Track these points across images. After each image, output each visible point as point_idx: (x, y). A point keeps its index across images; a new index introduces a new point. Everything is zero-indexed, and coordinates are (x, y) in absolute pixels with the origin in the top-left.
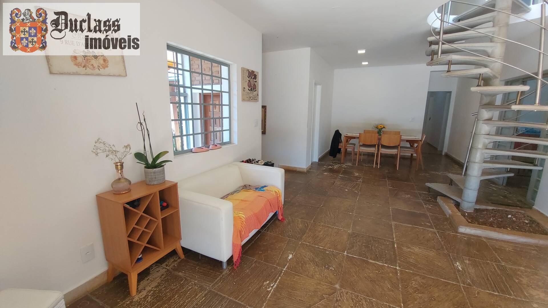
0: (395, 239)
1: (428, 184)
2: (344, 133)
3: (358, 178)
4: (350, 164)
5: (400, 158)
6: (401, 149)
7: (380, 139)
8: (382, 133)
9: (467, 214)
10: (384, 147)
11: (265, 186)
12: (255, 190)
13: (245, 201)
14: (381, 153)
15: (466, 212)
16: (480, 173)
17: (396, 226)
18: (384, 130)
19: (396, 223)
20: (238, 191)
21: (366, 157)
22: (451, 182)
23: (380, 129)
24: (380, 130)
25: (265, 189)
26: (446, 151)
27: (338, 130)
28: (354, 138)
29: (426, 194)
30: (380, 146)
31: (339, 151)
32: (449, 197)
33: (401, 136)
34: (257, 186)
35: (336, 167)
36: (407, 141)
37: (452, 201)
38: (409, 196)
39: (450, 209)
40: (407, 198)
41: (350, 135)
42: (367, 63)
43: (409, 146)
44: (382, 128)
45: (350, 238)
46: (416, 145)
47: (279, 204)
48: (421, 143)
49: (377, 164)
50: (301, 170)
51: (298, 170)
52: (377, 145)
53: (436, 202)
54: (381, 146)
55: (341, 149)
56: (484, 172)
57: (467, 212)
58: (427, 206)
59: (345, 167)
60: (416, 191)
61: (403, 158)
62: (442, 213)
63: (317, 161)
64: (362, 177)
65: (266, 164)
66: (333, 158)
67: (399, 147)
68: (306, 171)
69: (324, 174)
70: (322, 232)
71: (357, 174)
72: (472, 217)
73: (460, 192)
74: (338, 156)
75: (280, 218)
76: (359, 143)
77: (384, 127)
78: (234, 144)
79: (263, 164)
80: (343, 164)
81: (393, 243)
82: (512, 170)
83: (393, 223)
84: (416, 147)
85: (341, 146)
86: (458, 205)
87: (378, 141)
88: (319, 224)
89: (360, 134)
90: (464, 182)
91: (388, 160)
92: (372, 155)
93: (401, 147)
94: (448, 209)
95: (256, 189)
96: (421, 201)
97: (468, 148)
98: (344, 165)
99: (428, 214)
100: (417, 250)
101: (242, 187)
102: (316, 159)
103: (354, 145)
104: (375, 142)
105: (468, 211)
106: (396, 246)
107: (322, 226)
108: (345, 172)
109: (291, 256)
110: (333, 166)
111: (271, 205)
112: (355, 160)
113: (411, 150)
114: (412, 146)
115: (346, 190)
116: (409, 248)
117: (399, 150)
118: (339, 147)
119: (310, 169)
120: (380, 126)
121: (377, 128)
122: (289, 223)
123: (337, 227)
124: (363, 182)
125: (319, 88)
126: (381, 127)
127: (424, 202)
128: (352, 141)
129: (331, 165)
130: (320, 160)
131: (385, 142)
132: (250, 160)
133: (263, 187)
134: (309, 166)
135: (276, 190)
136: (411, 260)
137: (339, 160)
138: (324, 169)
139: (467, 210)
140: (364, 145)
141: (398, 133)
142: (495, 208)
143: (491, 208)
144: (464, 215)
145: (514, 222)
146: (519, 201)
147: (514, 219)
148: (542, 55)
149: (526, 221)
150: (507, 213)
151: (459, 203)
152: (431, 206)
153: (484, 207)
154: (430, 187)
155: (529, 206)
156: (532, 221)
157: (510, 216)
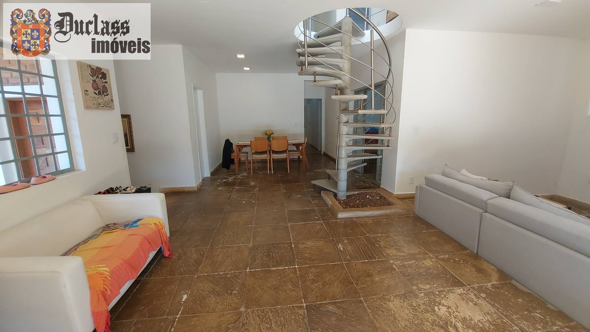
0: (292, 240)
1: (313, 182)
2: (235, 142)
3: (254, 187)
4: (245, 174)
5: (290, 161)
6: (289, 153)
7: (270, 146)
8: (271, 139)
9: (342, 202)
10: (275, 152)
11: (139, 220)
12: (123, 228)
13: (108, 247)
14: (273, 159)
16: (346, 166)
17: (292, 227)
19: (291, 224)
20: (96, 235)
21: (260, 164)
22: (329, 177)
23: (269, 135)
24: (269, 136)
25: (138, 223)
26: (324, 150)
27: (228, 139)
28: (246, 146)
29: (313, 190)
30: (271, 151)
31: (232, 161)
32: (329, 190)
33: (288, 140)
34: (126, 222)
35: (231, 179)
36: (294, 145)
37: (331, 193)
38: (300, 195)
39: (330, 200)
40: (298, 198)
41: (241, 143)
42: (248, 69)
43: (295, 149)
45: (252, 252)
46: (301, 148)
47: (162, 238)
48: (304, 145)
49: (270, 170)
50: (191, 189)
51: (186, 190)
52: (268, 152)
53: (321, 196)
55: (234, 159)
56: (349, 165)
57: (342, 200)
58: (314, 201)
59: (241, 177)
60: (305, 190)
61: (292, 161)
62: (326, 204)
63: (209, 176)
64: (258, 186)
65: (139, 191)
66: (227, 170)
67: (288, 151)
68: (197, 189)
69: (219, 189)
70: (221, 255)
71: (253, 184)
72: (346, 203)
73: (335, 184)
74: (232, 167)
75: (167, 254)
76: (251, 151)
77: (272, 133)
78: (80, 170)
79: (134, 191)
80: (238, 174)
81: (291, 244)
82: (365, 161)
83: (289, 224)
84: (301, 150)
85: (234, 156)
86: (335, 195)
87: (269, 147)
88: (217, 247)
89: (251, 141)
90: (337, 175)
91: (279, 164)
92: (264, 162)
93: (289, 151)
94: (329, 200)
95: (126, 226)
96: (309, 198)
97: (337, 147)
98: (240, 176)
99: (316, 208)
100: (310, 243)
101: (102, 229)
102: (207, 174)
103: (247, 153)
104: (266, 148)
105: (342, 199)
106: (293, 246)
107: (221, 248)
108: (241, 183)
109: (185, 297)
110: (228, 178)
111: (150, 243)
112: (249, 169)
113: (297, 153)
114: (298, 149)
115: (244, 202)
116: (303, 244)
117: (288, 154)
118: (232, 158)
119: (201, 186)
120: (269, 132)
121: (266, 134)
122: (180, 257)
123: (237, 244)
124: (259, 190)
125: (200, 93)
127: (312, 199)
128: (244, 150)
129: (225, 178)
130: (212, 174)
131: (275, 148)
132: (112, 189)
133: (136, 222)
134: (200, 183)
135: (155, 222)
136: (307, 255)
137: (234, 171)
138: (218, 183)
140: (257, 153)
141: (285, 138)
142: (359, 192)
143: (356, 193)
144: (340, 203)
145: (371, 200)
146: (372, 183)
147: (371, 198)
148: (373, 70)
149: (378, 198)
150: (366, 194)
151: (336, 193)
152: (317, 201)
153: (352, 193)
154: (315, 184)
155: (378, 186)
156: (381, 197)
157: (368, 196)
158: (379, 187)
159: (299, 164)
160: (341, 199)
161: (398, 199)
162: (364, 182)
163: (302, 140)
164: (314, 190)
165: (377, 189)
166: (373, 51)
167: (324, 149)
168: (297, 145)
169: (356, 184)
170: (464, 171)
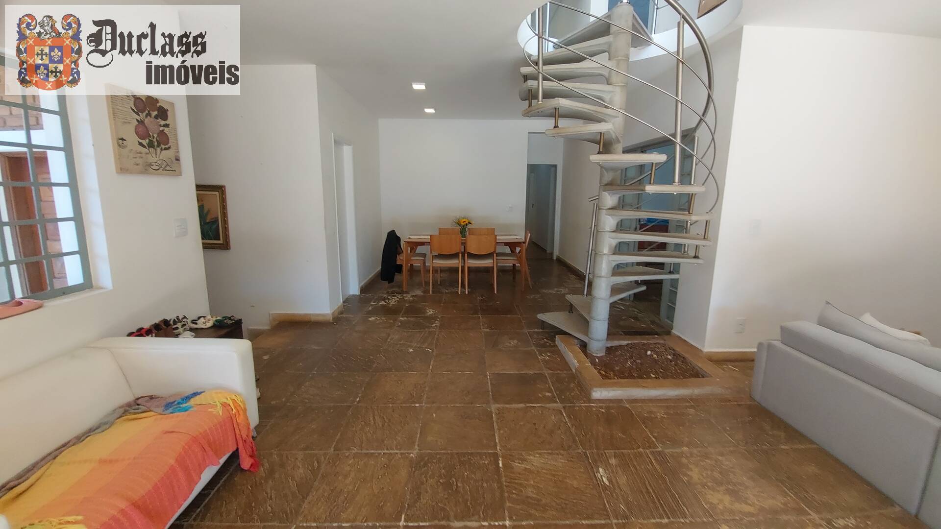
0: (498, 448)
1: (541, 316)
3: (432, 319)
4: (419, 293)
5: (498, 273)
6: (498, 258)
7: (464, 244)
8: (467, 233)
9: (597, 360)
10: (472, 256)
11: (194, 395)
12: (161, 410)
13: (111, 462)
14: (468, 267)
15: (596, 356)
16: (609, 292)
17: (499, 412)
18: (469, 226)
19: (499, 406)
21: (445, 276)
22: (571, 308)
23: (463, 226)
24: (463, 228)
25: (192, 402)
26: (557, 254)
27: (393, 231)
28: (422, 244)
29: (539, 332)
30: (466, 255)
31: (398, 269)
32: (571, 335)
33: (496, 236)
35: (393, 301)
36: (506, 244)
37: (576, 341)
38: (515, 341)
39: (575, 357)
40: (512, 347)
41: (414, 238)
42: (432, 111)
43: (509, 252)
44: (466, 225)
45: (414, 471)
46: (518, 249)
47: (238, 433)
48: (525, 246)
49: (463, 286)
50: (321, 318)
51: (313, 319)
52: (460, 255)
53: (555, 346)
54: (468, 255)
55: (402, 265)
56: (614, 291)
57: (598, 357)
58: (543, 356)
59: (411, 298)
60: (526, 331)
62: (566, 365)
63: (357, 293)
64: (439, 317)
65: (220, 325)
66: (389, 283)
67: (495, 255)
68: (331, 319)
69: (370, 319)
71: (430, 312)
72: (605, 365)
73: (585, 324)
75: (245, 464)
76: (431, 253)
77: (469, 223)
78: (101, 288)
79: (210, 324)
80: (407, 293)
81: (496, 458)
83: (494, 407)
84: (519, 253)
86: (584, 346)
87: (463, 247)
88: (347, 455)
89: (431, 236)
90: (589, 307)
91: (481, 278)
92: (453, 272)
93: (498, 254)
94: (572, 356)
95: (168, 406)
96: (533, 348)
97: (588, 252)
98: (409, 296)
99: (546, 372)
102: (354, 290)
103: (424, 255)
104: (457, 248)
105: (598, 355)
106: (501, 465)
107: (354, 456)
108: (410, 311)
110: (389, 299)
113: (512, 258)
114: (513, 251)
115: (411, 350)
116: (522, 460)
117: (495, 260)
118: (398, 262)
119: (341, 313)
120: (464, 220)
121: (459, 224)
124: (442, 326)
125: (347, 151)
126: (465, 222)
127: (538, 350)
128: (420, 250)
129: (384, 299)
130: (363, 290)
131: (472, 249)
132: (165, 322)
133: (188, 398)
134: (339, 307)
135: (224, 400)
137: (400, 286)
138: (370, 309)
139: (597, 353)
140: (441, 256)
141: (491, 232)
142: (630, 342)
143: (624, 343)
144: (593, 363)
145: (655, 361)
146: (653, 322)
147: (655, 356)
148: (679, 105)
149: (669, 357)
150: (646, 347)
151: (585, 343)
152: (548, 356)
153: (616, 343)
154: (545, 320)
155: (667, 331)
156: (676, 356)
157: (649, 353)
158: (669, 333)
159: (514, 278)
160: (595, 355)
161: (711, 360)
162: (636, 318)
163: (520, 235)
164: (541, 330)
165: (666, 337)
166: (681, 64)
167: (558, 251)
168: (512, 245)
169: (622, 323)
170: (868, 318)
